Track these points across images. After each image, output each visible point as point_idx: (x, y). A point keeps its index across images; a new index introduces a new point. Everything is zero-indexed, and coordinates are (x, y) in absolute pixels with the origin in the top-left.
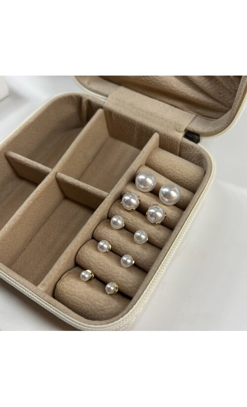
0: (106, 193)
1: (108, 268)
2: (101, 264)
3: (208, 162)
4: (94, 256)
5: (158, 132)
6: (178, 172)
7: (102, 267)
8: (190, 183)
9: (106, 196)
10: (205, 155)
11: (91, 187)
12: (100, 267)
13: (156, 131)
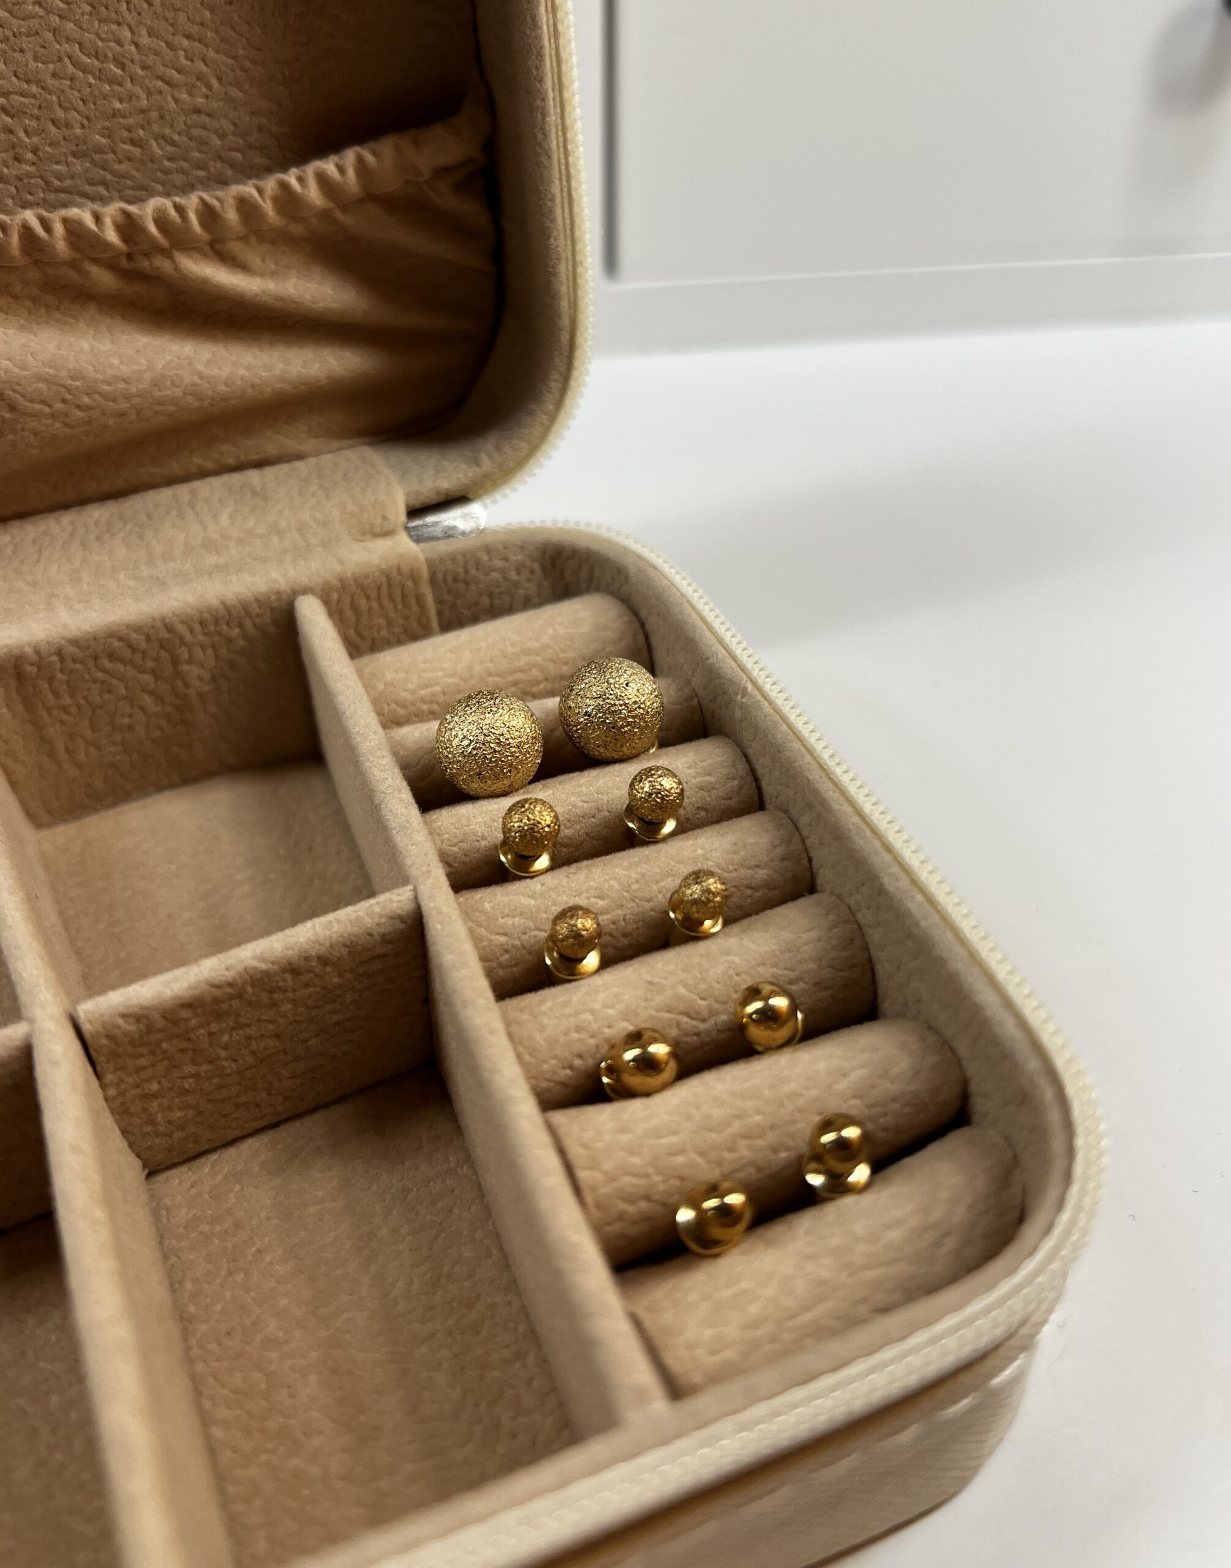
0: (399, 891)
1: (758, 1103)
2: (718, 1114)
3: (595, 547)
5: (306, 591)
6: (532, 658)
9: (416, 898)
10: (556, 538)
13: (294, 594)
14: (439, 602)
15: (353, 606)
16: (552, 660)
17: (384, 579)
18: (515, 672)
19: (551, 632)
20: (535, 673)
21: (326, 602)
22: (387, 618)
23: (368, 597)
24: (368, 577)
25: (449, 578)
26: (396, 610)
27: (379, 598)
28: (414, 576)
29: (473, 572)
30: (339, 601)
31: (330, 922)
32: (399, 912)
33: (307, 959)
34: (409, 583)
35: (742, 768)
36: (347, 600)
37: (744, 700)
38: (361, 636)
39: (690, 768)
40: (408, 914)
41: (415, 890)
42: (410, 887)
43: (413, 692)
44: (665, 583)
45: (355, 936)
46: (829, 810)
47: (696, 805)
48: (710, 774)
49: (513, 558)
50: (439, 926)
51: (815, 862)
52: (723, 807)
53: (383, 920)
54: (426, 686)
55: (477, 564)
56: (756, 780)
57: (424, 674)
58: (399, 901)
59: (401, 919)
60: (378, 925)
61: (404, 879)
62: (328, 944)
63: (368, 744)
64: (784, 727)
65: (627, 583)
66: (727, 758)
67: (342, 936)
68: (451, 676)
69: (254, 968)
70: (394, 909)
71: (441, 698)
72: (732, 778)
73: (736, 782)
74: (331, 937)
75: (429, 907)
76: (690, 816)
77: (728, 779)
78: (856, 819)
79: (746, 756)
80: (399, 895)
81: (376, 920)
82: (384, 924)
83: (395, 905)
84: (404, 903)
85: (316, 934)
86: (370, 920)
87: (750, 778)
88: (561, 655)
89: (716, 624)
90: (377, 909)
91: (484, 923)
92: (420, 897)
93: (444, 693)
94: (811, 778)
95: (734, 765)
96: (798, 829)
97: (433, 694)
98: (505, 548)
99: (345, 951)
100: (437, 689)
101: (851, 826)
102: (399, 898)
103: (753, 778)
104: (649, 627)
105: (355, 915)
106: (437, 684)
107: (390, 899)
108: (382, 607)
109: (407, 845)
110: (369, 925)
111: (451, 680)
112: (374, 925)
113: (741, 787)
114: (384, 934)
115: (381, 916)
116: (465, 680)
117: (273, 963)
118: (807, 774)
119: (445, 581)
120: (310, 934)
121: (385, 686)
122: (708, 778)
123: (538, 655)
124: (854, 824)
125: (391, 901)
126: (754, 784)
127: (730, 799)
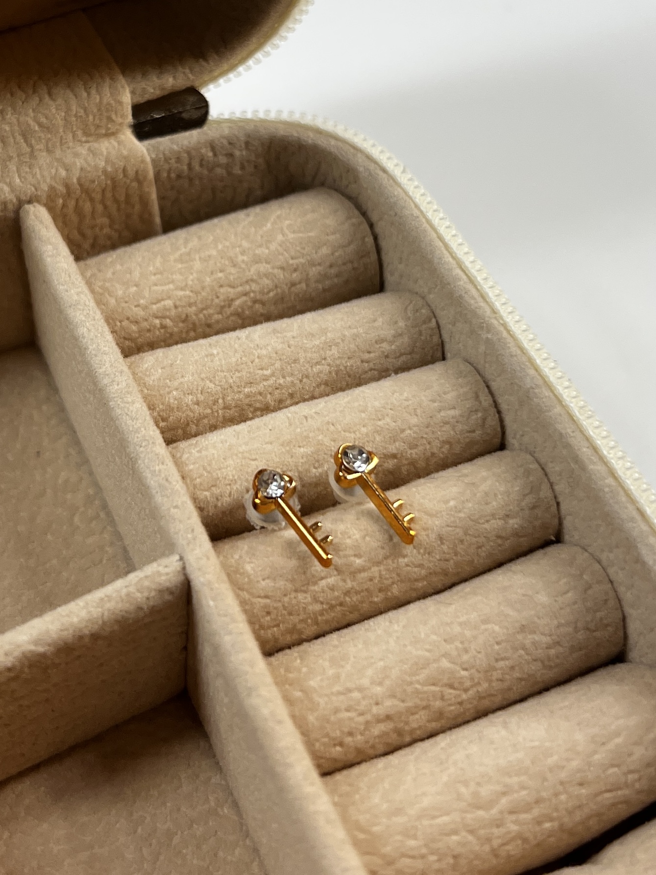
0: (165, 561)
1: (523, 778)
2: (485, 791)
4: (426, 802)
6: (263, 267)
7: (504, 801)
8: (333, 271)
9: (184, 568)
11: (81, 602)
12: (494, 811)
13: (20, 204)
14: (161, 198)
15: (78, 210)
16: (282, 268)
17: (109, 182)
18: (247, 282)
19: (280, 237)
20: (266, 281)
21: (51, 210)
22: (109, 216)
23: (92, 200)
24: (93, 182)
25: (173, 175)
26: (119, 210)
27: (102, 202)
28: (139, 178)
29: (197, 168)
30: (64, 206)
31: (102, 599)
32: (168, 584)
33: (81, 638)
34: (135, 184)
35: (486, 401)
36: (72, 204)
37: (489, 336)
38: (83, 235)
39: (434, 401)
40: (176, 586)
41: (181, 559)
42: (177, 557)
43: (145, 308)
44: (397, 191)
45: (126, 612)
46: (583, 468)
47: (441, 439)
48: (454, 408)
49: (237, 153)
50: (211, 603)
51: (563, 507)
52: (467, 440)
53: (153, 594)
54: (159, 301)
55: (202, 160)
56: (499, 412)
57: (155, 288)
58: (167, 574)
59: (170, 591)
60: (148, 599)
61: (168, 547)
62: (100, 622)
63: (116, 387)
64: (532, 372)
65: (356, 182)
66: (471, 389)
67: (113, 613)
68: (182, 289)
69: (30, 651)
70: (162, 582)
71: (173, 313)
72: (476, 411)
73: (480, 415)
74: (103, 615)
75: (199, 581)
76: (435, 450)
77: (471, 412)
78: (610, 481)
79: (488, 387)
80: (166, 566)
81: (146, 594)
82: (153, 597)
83: (163, 578)
84: (172, 575)
85: (89, 612)
86: (139, 595)
87: (493, 410)
88: (291, 262)
89: (454, 245)
90: (147, 583)
91: (246, 586)
92: (187, 566)
93: (176, 307)
94: (563, 432)
95: (477, 397)
96: (546, 475)
97: (166, 309)
98: (230, 143)
99: (116, 627)
100: (169, 303)
101: (607, 490)
102: (167, 570)
103: (495, 410)
104: (378, 229)
105: (124, 591)
106: (169, 298)
107: (158, 572)
108: (105, 207)
109: (169, 509)
110: (139, 600)
111: (181, 293)
112: (145, 599)
113: (484, 420)
114: (153, 607)
115: (149, 589)
116: (197, 293)
117: (49, 645)
118: (559, 427)
119: (169, 176)
120: (83, 614)
121: (116, 301)
122: (452, 413)
123: (267, 262)
124: (609, 486)
125: (159, 574)
126: (497, 416)
127: (473, 431)
